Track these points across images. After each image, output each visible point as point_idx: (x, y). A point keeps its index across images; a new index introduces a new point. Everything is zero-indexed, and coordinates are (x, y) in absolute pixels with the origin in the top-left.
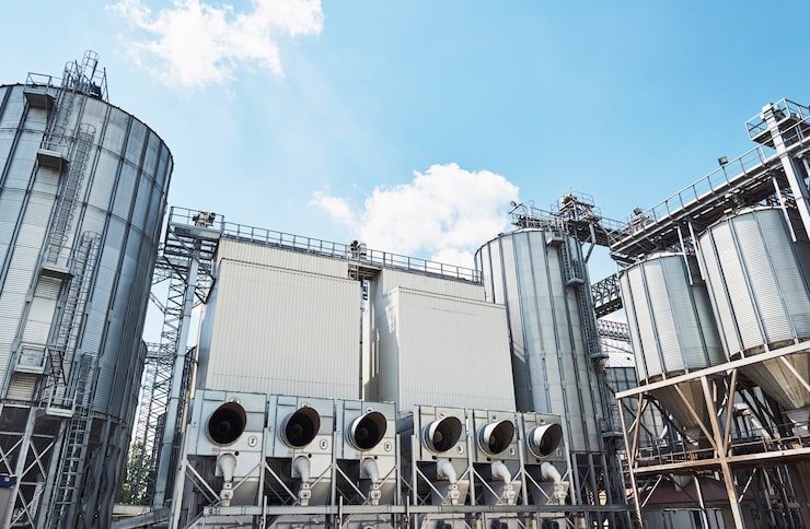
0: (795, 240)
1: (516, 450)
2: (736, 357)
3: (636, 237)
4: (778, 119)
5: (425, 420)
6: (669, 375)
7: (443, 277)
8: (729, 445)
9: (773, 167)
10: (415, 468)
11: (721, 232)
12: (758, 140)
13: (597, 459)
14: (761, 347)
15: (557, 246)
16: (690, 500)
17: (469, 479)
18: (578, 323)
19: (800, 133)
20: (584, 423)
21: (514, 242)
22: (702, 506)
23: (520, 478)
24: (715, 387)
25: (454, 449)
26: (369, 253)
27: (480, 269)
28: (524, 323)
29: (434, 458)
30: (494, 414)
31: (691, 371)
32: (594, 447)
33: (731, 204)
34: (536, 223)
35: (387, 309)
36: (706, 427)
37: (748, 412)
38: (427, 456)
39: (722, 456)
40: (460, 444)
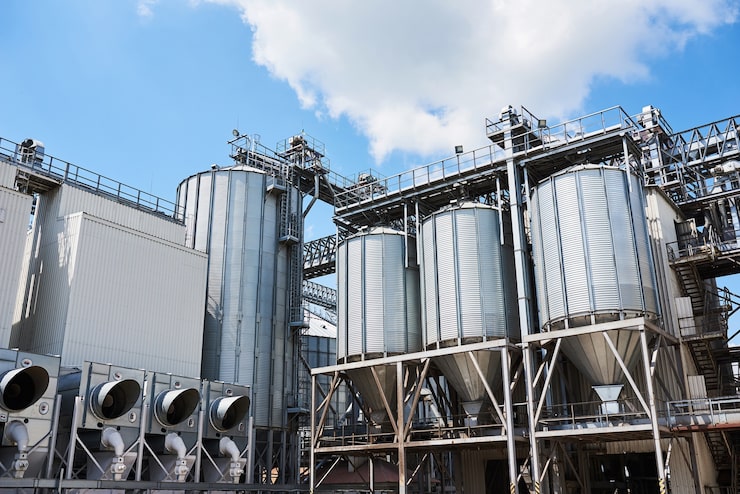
0: (502, 243)
1: (198, 422)
2: (432, 347)
3: (364, 206)
4: (513, 124)
5: (95, 380)
6: (368, 357)
7: (138, 207)
8: (409, 430)
9: (499, 168)
10: (75, 436)
11: (444, 221)
12: (494, 138)
13: (277, 436)
14: (455, 340)
15: (277, 194)
16: (362, 481)
17: (138, 451)
18: (284, 286)
19: (527, 143)
20: (270, 397)
21: (230, 181)
22: (372, 487)
23: (195, 453)
24: (407, 373)
25: (125, 417)
26: (46, 160)
27: (182, 203)
28: (225, 278)
29: (100, 425)
30: (179, 379)
31: (389, 355)
32: (276, 423)
33: (457, 194)
34: (257, 162)
35: (61, 236)
36: (392, 411)
37: (429, 397)
38: (92, 423)
39: (401, 441)
40: (134, 411)
